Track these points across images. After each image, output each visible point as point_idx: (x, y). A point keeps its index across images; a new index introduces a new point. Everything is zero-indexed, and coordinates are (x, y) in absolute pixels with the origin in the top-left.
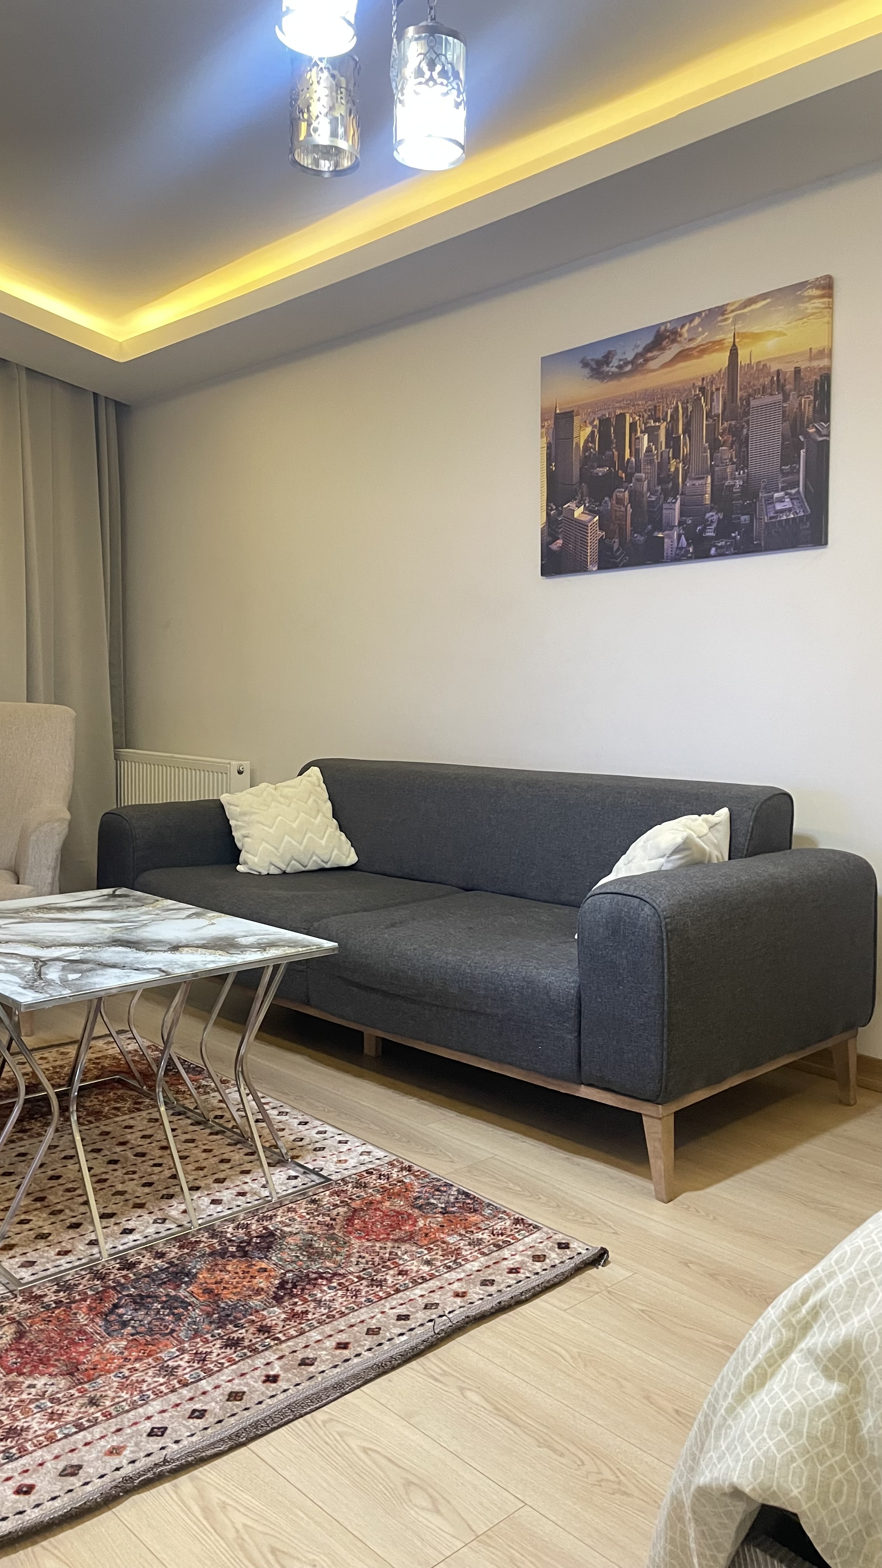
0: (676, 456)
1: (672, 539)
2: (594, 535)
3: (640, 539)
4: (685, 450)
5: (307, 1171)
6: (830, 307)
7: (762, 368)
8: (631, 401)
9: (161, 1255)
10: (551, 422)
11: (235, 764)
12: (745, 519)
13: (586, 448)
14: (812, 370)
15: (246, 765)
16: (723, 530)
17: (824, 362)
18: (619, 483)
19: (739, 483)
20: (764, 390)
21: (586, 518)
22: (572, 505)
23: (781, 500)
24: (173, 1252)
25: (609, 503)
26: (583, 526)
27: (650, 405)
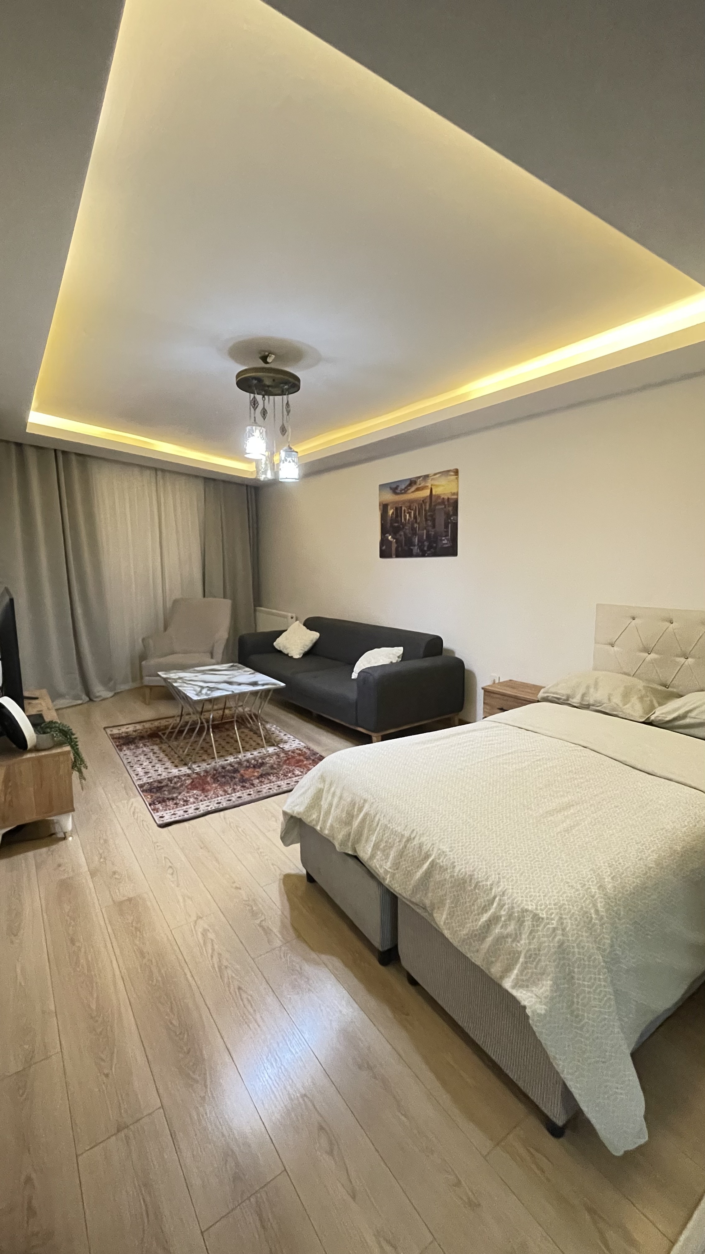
0: (416, 522)
1: (416, 549)
2: (394, 546)
3: (406, 548)
4: (418, 521)
5: (280, 748)
6: (457, 479)
7: (438, 497)
8: (404, 502)
9: (232, 766)
10: (382, 507)
11: (290, 615)
12: (435, 545)
13: (392, 517)
14: (452, 499)
15: (294, 615)
16: (430, 547)
17: (455, 497)
18: (401, 529)
19: (433, 533)
20: (439, 504)
21: (392, 540)
22: (387, 535)
23: (444, 540)
24: (236, 766)
25: (398, 536)
26: (391, 542)
27: (408, 504)
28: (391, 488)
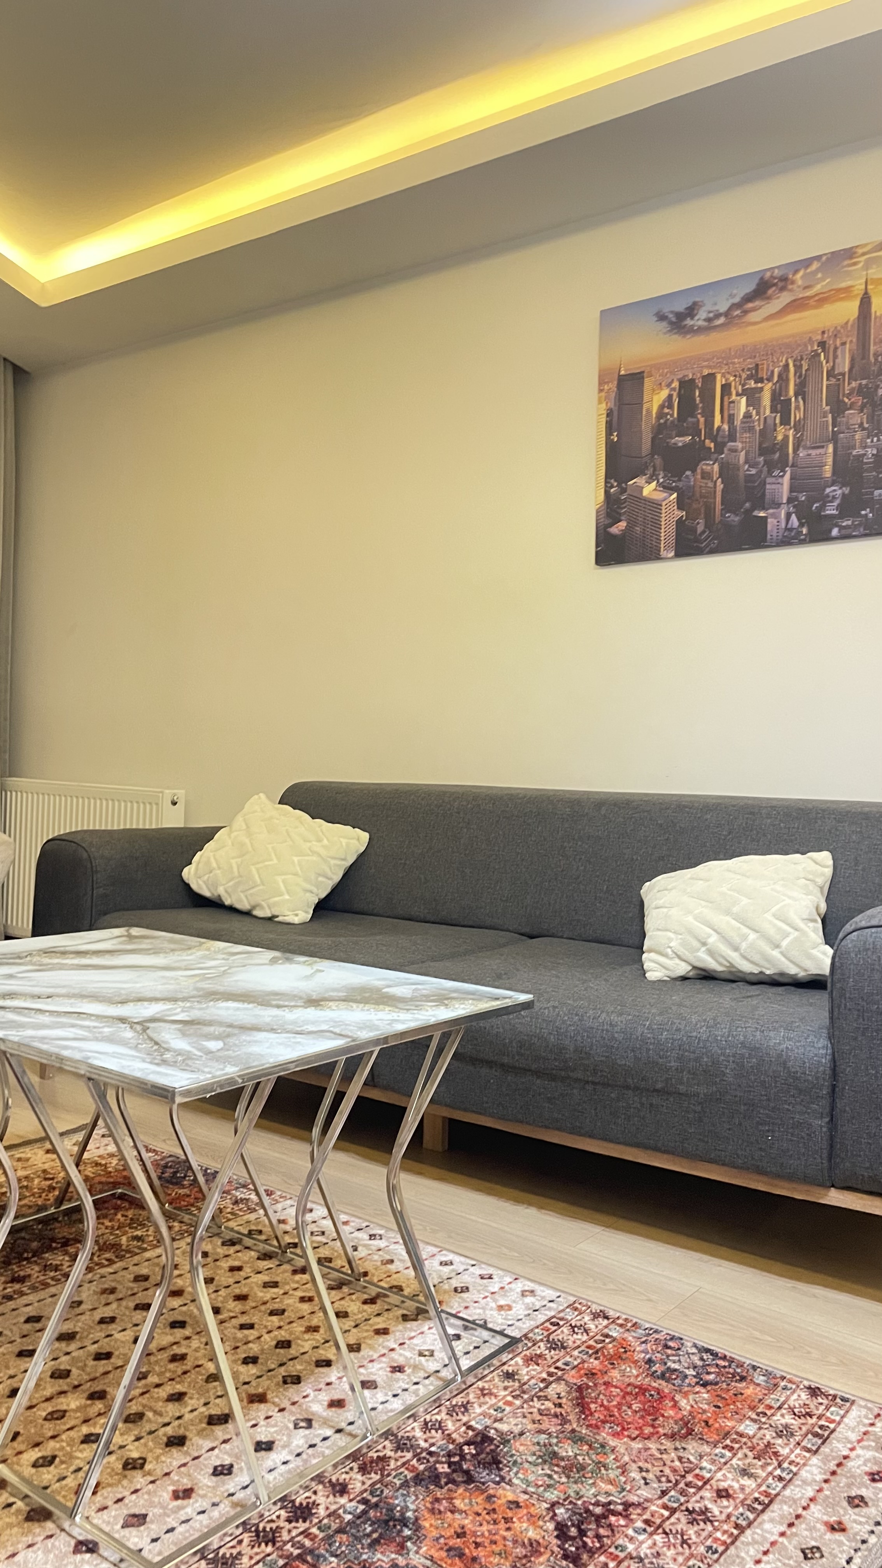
0: (785, 421)
1: (778, 519)
2: (671, 517)
3: (734, 519)
4: (796, 415)
5: (467, 1324)
8: (723, 359)
9: (341, 1489)
10: (613, 386)
11: (168, 794)
13: (661, 415)
15: (181, 794)
16: (848, 508)
18: (706, 454)
19: (871, 452)
21: (660, 496)
22: (640, 481)
25: (691, 479)
26: (656, 506)
27: (750, 363)
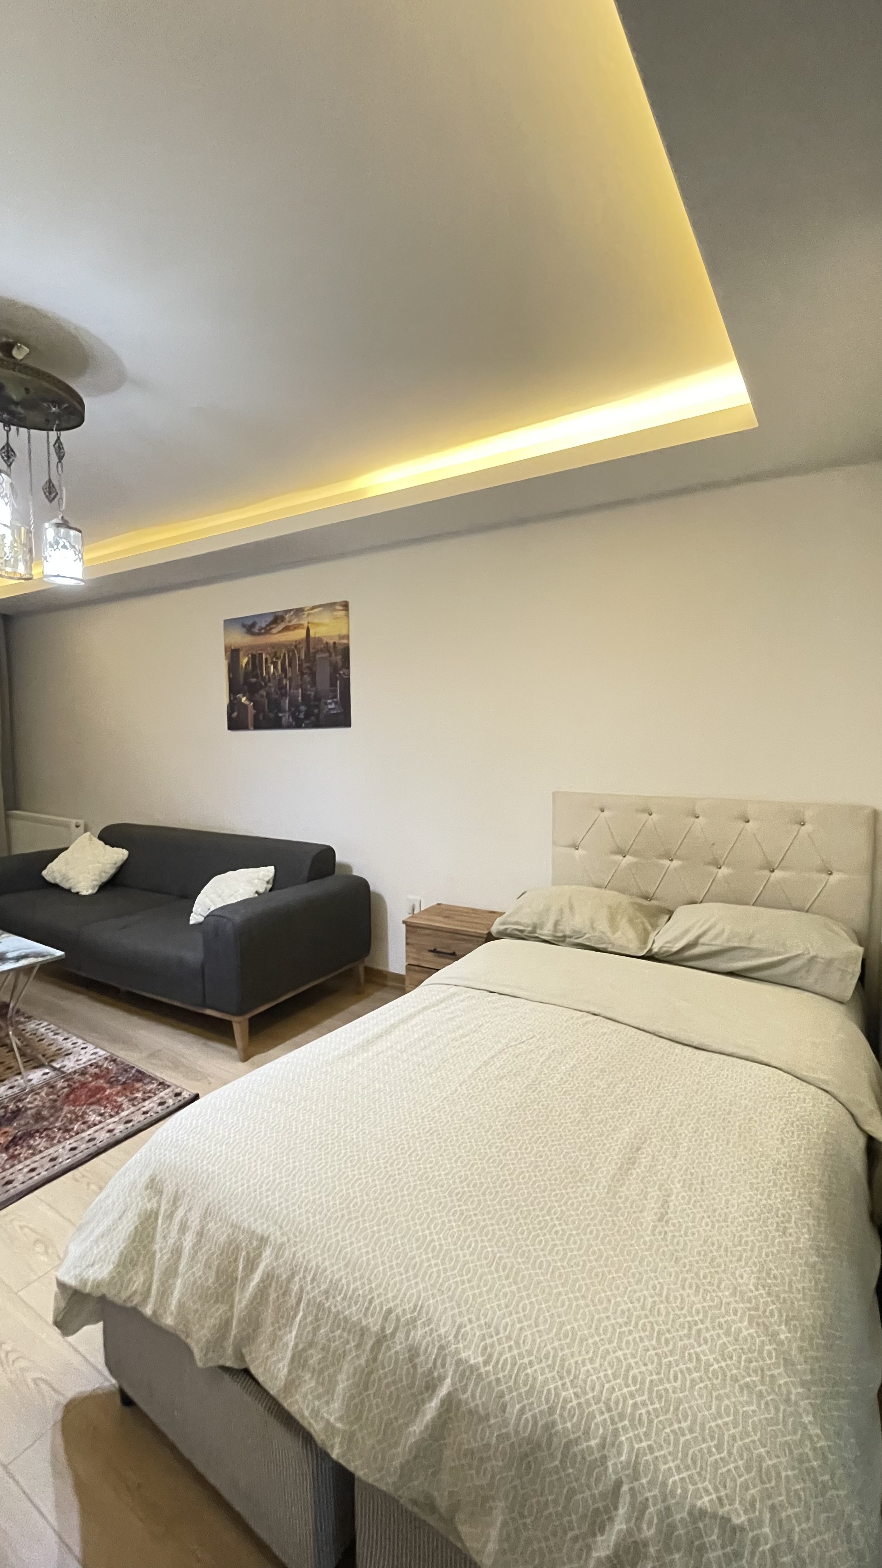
1: (286, 718)
2: (251, 712)
3: (271, 715)
4: (289, 675)
6: (347, 616)
7: (320, 640)
8: (264, 647)
10: (229, 653)
11: (74, 821)
12: (316, 711)
13: (246, 668)
14: (340, 644)
15: (82, 821)
16: (308, 715)
17: (345, 641)
18: (261, 687)
19: (313, 693)
20: (322, 651)
21: (247, 703)
22: (240, 695)
23: (330, 704)
25: (257, 697)
26: (246, 706)
27: (273, 651)
28: (244, 626)
